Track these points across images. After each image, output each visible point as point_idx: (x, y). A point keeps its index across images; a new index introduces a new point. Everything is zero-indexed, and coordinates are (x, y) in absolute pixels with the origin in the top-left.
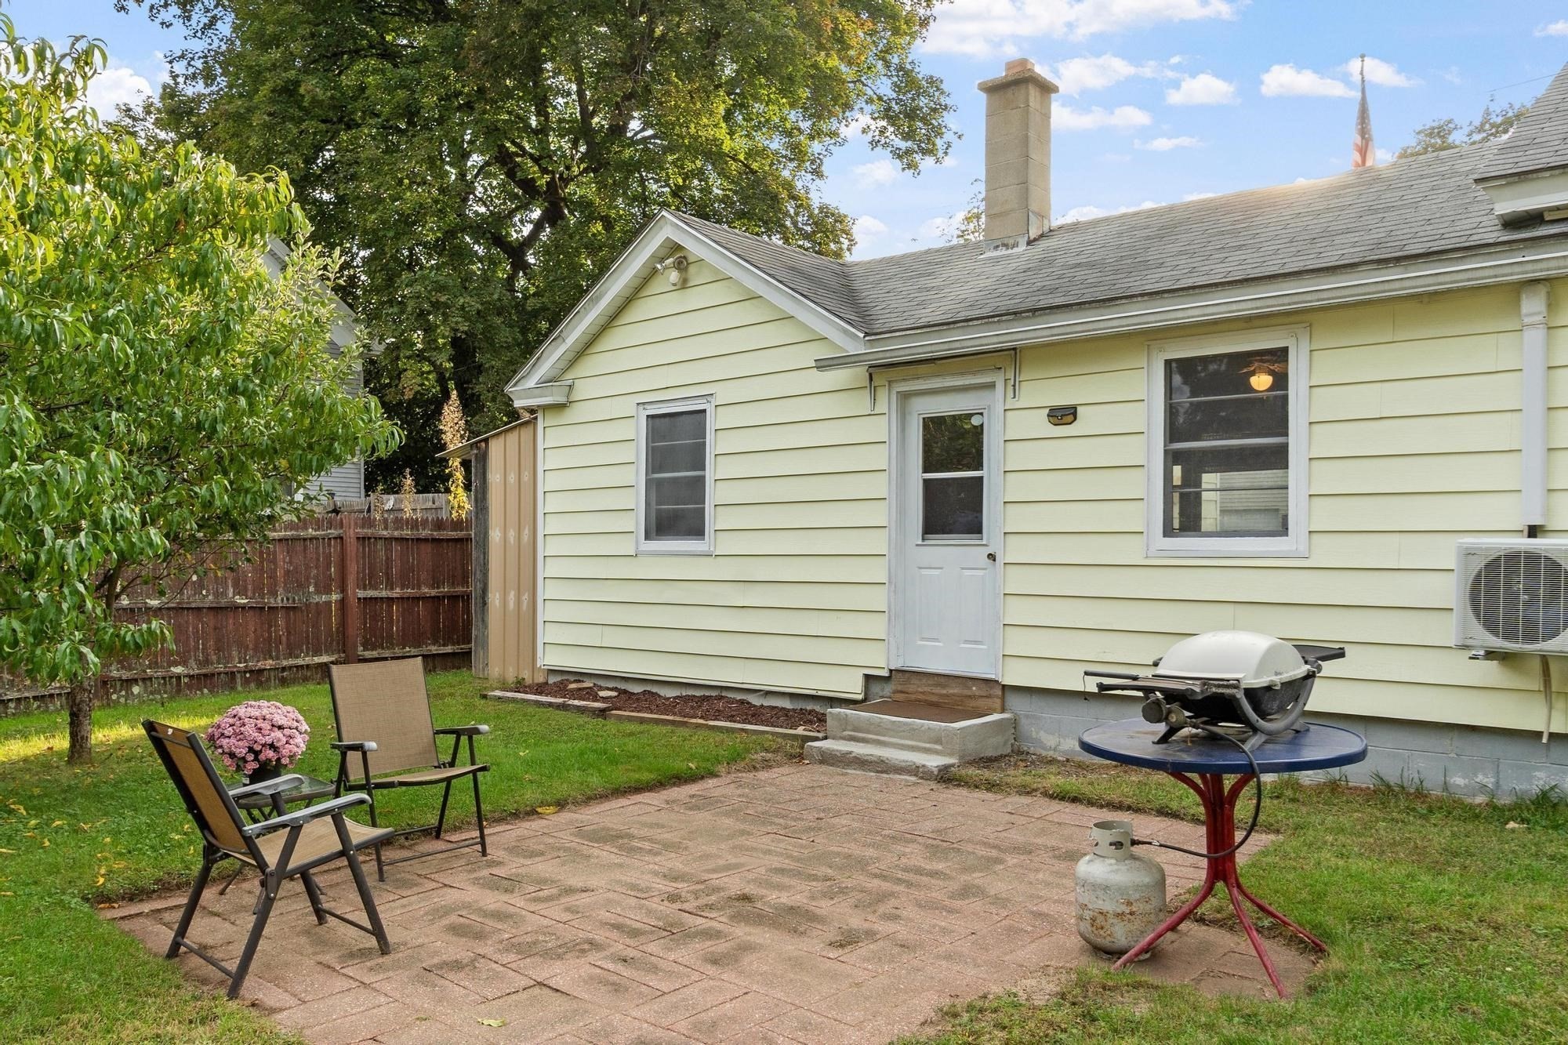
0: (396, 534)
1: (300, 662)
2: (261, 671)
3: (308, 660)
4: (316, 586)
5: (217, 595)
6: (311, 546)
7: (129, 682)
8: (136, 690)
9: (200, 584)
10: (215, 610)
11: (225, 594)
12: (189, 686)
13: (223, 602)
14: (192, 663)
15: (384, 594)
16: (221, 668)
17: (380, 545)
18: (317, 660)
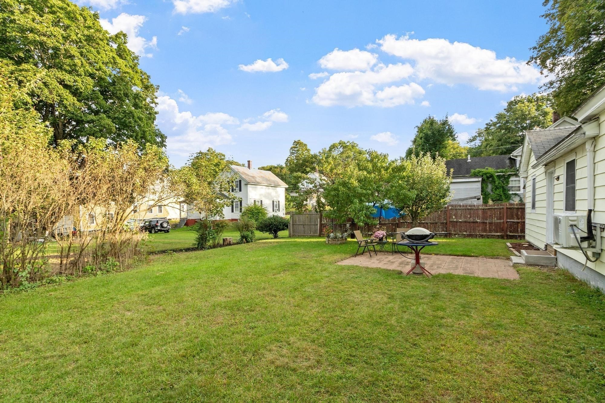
0: (519, 207)
1: (492, 234)
2: (483, 235)
3: (494, 234)
4: (497, 218)
5: (473, 219)
6: (496, 210)
7: (455, 234)
8: (456, 236)
9: (470, 217)
10: (473, 222)
11: (475, 219)
12: (467, 236)
13: (474, 221)
14: (468, 232)
15: (515, 221)
16: (474, 234)
17: (515, 210)
18: (496, 234)
